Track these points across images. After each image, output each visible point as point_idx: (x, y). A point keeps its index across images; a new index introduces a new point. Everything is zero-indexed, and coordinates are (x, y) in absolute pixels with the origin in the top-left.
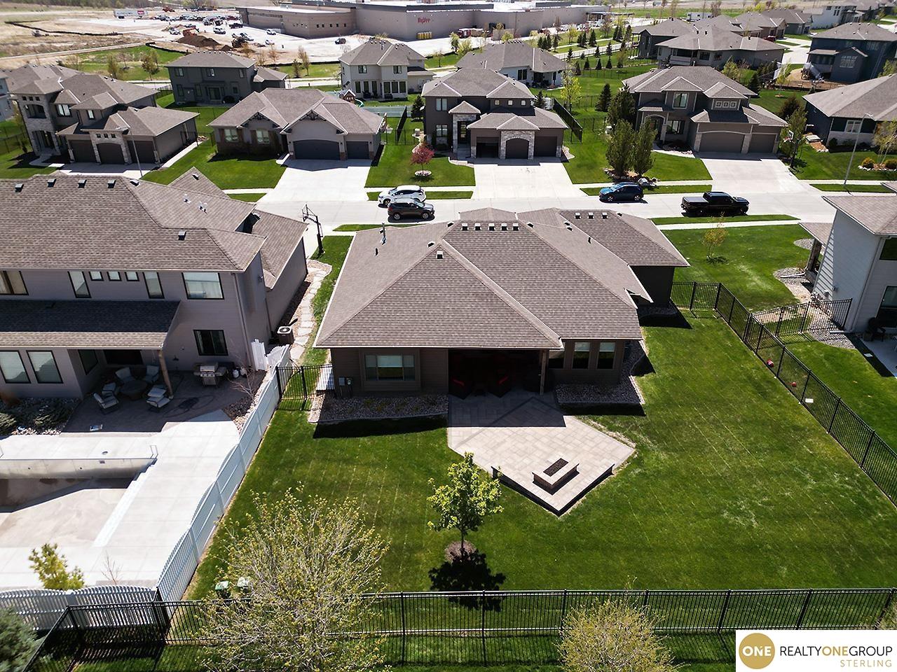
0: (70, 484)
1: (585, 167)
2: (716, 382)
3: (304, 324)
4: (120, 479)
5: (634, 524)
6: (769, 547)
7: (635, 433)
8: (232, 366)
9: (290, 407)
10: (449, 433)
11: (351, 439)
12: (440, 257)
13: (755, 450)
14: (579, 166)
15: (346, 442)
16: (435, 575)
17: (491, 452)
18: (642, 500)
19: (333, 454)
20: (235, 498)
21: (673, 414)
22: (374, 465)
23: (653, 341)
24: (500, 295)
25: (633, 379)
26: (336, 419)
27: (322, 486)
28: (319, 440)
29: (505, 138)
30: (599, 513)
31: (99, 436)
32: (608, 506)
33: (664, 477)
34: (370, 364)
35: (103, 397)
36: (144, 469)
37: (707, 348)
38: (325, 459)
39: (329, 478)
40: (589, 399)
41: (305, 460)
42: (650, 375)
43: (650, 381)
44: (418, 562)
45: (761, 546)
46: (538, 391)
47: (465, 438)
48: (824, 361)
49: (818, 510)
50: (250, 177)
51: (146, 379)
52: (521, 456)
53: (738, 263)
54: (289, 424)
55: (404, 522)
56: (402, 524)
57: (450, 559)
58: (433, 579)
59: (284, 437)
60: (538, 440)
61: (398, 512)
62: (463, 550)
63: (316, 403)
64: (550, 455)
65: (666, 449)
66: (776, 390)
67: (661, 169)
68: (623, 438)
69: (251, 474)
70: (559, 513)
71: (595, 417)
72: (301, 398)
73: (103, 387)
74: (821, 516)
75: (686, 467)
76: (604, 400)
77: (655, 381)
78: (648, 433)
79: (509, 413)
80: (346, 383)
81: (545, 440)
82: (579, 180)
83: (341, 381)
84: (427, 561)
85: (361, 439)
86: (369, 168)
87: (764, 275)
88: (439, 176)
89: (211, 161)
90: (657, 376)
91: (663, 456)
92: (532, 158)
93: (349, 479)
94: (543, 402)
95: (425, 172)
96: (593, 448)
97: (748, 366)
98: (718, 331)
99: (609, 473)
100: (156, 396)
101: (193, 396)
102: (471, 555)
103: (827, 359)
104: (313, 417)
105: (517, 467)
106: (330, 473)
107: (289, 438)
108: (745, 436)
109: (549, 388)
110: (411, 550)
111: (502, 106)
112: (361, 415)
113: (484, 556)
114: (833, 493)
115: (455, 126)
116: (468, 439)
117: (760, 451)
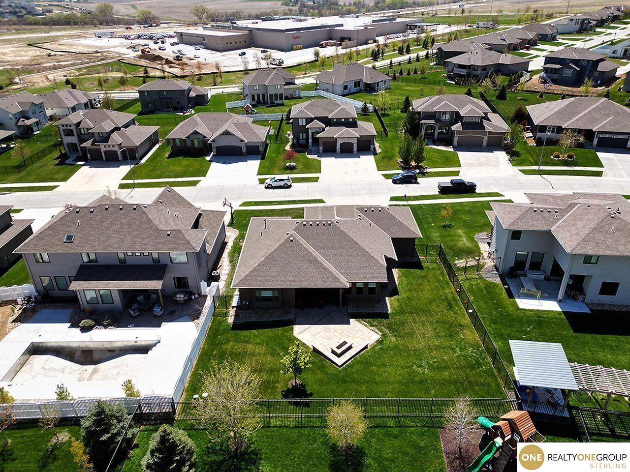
0: (120, 352)
1: (387, 159)
2: (429, 300)
3: (225, 268)
4: (144, 350)
5: (372, 371)
6: (430, 382)
7: (383, 328)
8: (192, 293)
9: (220, 315)
10: (294, 328)
11: (249, 331)
12: (292, 241)
13: (438, 336)
14: (383, 158)
15: (246, 333)
16: (284, 393)
17: (313, 338)
18: (378, 361)
19: (240, 338)
20: (197, 359)
21: (402, 318)
22: (259, 344)
23: (402, 277)
24: (320, 260)
25: (387, 298)
26: (241, 321)
27: (236, 354)
28: (234, 331)
29: (339, 142)
30: (357, 366)
31: (133, 329)
32: (363, 363)
33: (391, 350)
34: (257, 294)
35: (133, 311)
36: (155, 345)
37: (429, 281)
38: (236, 341)
39: (238, 350)
40: (364, 310)
41: (227, 341)
42: (396, 297)
43: (395, 300)
44: (276, 388)
45: (426, 381)
46: (339, 306)
47: (302, 331)
48: (484, 289)
49: (456, 365)
50: (191, 169)
51: (151, 301)
52: (327, 339)
53: (458, 229)
54: (220, 323)
55: (271, 370)
56: (271, 371)
57: (290, 386)
58: (282, 394)
59: (217, 330)
60: (336, 331)
61: (269, 366)
62: (296, 383)
63: (232, 312)
64: (340, 339)
65: (396, 336)
66: (457, 305)
67: (431, 160)
68: (376, 331)
69: (203, 348)
70: (340, 367)
71: (365, 319)
72: (224, 310)
73: (132, 305)
74: (457, 368)
75: (403, 345)
76: (371, 311)
77: (398, 300)
78: (388, 328)
79: (324, 318)
80: (246, 303)
81: (339, 331)
82: (382, 168)
83: (244, 302)
84: (280, 387)
85: (253, 331)
86: (259, 161)
87: (470, 237)
88: (300, 167)
89: (168, 158)
90: (400, 297)
91: (393, 339)
92: (356, 153)
93: (248, 351)
94: (341, 312)
95: (292, 164)
96: (361, 335)
97: (447, 291)
98: (437, 271)
99: (366, 347)
100: (157, 310)
101: (173, 309)
102: (300, 385)
103: (485, 288)
104: (231, 320)
105: (324, 345)
106: (239, 348)
107: (220, 331)
108: (435, 329)
109: (345, 304)
110: (274, 383)
111: (338, 123)
112: (254, 319)
113: (305, 385)
114: (466, 357)
115: (310, 135)
116: (303, 331)
117: (440, 337)
